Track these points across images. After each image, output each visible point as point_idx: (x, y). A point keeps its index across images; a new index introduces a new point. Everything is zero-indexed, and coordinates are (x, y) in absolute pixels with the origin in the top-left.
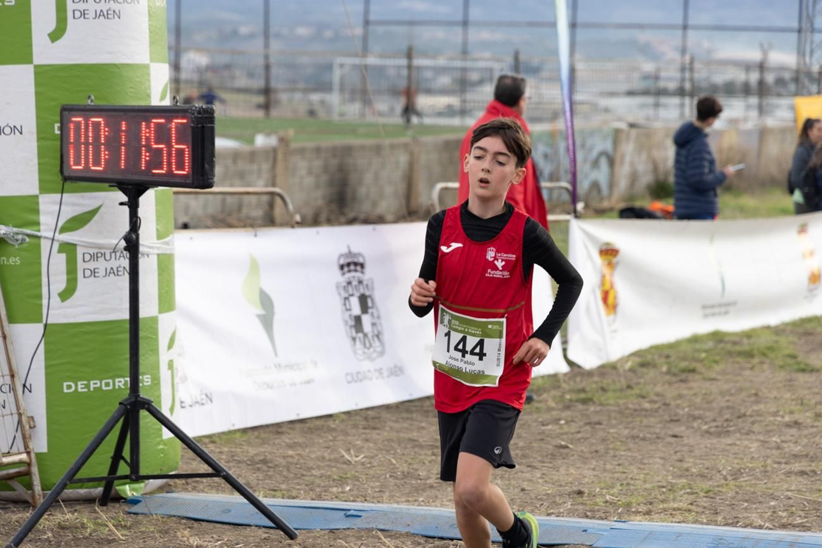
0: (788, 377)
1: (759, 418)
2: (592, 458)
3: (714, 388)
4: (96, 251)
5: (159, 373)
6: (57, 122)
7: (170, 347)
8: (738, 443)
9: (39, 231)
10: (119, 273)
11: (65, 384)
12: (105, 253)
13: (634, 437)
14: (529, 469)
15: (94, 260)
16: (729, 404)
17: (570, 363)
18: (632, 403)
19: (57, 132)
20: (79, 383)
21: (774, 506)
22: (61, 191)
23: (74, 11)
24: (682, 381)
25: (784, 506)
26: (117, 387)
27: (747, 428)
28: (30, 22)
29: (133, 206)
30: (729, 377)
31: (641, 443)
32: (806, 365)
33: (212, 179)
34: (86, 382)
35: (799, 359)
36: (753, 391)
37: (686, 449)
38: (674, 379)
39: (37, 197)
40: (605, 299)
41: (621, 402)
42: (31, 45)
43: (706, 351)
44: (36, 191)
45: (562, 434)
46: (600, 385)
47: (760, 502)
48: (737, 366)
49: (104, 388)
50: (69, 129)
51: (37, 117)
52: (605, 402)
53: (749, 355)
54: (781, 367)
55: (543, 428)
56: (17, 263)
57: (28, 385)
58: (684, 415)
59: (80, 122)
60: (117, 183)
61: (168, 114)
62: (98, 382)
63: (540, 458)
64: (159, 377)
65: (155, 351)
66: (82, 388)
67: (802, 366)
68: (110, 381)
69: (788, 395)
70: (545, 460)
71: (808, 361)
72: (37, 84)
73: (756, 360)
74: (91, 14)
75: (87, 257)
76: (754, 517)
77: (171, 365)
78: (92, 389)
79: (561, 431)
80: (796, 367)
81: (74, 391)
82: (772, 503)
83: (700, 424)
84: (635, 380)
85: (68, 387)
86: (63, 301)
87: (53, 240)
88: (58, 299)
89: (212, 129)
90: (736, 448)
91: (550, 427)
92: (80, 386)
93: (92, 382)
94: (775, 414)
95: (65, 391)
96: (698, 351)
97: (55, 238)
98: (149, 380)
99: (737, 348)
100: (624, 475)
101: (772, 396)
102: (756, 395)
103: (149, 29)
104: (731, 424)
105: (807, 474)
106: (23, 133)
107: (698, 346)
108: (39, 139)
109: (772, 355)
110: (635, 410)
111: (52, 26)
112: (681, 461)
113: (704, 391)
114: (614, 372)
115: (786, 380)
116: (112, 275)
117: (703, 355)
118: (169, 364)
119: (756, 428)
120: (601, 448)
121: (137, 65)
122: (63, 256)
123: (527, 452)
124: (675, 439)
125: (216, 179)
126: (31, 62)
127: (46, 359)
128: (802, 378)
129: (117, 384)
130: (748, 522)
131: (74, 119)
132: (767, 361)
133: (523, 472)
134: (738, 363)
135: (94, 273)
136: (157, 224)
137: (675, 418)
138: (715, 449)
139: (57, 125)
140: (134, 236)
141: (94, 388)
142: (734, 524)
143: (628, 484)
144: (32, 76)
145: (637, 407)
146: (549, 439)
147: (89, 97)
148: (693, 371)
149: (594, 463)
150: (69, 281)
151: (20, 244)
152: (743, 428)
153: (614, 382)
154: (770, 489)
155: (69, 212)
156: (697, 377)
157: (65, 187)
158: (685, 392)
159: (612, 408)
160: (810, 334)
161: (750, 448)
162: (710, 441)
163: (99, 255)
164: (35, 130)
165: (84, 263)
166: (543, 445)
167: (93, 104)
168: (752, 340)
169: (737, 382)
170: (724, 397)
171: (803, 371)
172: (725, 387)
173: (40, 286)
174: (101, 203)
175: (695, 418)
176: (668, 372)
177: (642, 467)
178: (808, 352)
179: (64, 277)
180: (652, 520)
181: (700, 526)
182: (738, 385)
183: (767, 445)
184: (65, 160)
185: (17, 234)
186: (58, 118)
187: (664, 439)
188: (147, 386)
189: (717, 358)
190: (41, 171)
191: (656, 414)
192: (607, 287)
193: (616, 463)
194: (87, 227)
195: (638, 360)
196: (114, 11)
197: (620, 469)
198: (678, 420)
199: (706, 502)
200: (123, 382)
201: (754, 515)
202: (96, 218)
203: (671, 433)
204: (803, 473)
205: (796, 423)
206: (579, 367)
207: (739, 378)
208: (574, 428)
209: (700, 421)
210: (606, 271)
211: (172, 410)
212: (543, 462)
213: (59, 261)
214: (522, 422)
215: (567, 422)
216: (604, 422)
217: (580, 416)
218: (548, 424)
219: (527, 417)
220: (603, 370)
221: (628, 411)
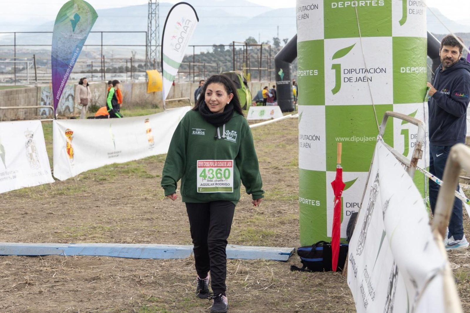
0: (143, 181)
1: (131, 198)
2: (63, 217)
3: (113, 186)
8: (122, 208)
13: (80, 208)
14: (36, 223)
16: (119, 192)
17: (55, 179)
18: (80, 194)
21: (136, 234)
24: (100, 184)
25: (140, 233)
27: (126, 202)
30: (119, 181)
31: (83, 210)
32: (150, 175)
35: (147, 173)
36: (129, 187)
37: (101, 212)
38: (98, 183)
40: (69, 152)
41: (75, 194)
43: (110, 171)
45: (50, 208)
46: (67, 187)
47: (130, 232)
48: (123, 177)
52: (69, 194)
53: (127, 172)
54: (140, 176)
55: (43, 206)
58: (100, 198)
63: (41, 219)
67: (149, 176)
69: (143, 188)
70: (43, 219)
71: (151, 174)
73: (130, 174)
76: (128, 239)
79: (50, 207)
80: (146, 176)
82: (135, 233)
83: (108, 201)
84: (81, 184)
90: (121, 210)
91: (46, 205)
94: (138, 195)
96: (107, 171)
99: (123, 170)
100: (75, 224)
101: (136, 188)
102: (130, 188)
104: (119, 200)
105: (150, 220)
107: (107, 169)
109: (136, 172)
110: (81, 197)
112: (99, 216)
113: (109, 188)
114: (73, 181)
115: (142, 182)
117: (109, 173)
119: (130, 201)
120: (66, 213)
123: (35, 216)
124: (97, 208)
128: (148, 180)
130: (125, 241)
132: (135, 174)
133: (33, 225)
134: (123, 175)
137: (97, 199)
138: (113, 211)
142: (119, 242)
143: (77, 228)
145: (82, 195)
146: (45, 210)
148: (105, 180)
149: (63, 219)
152: (124, 202)
153: (73, 185)
154: (135, 226)
156: (106, 182)
158: (101, 188)
159: (72, 196)
160: (152, 163)
161: (127, 210)
162: (111, 208)
166: (42, 213)
168: (128, 167)
169: (123, 183)
170: (117, 189)
171: (149, 177)
172: (118, 185)
175: (105, 199)
176: (95, 180)
177: (83, 220)
178: (151, 170)
180: (86, 242)
181: (105, 244)
182: (123, 184)
183: (134, 208)
187: (92, 208)
189: (115, 174)
191: (89, 198)
192: (69, 147)
193: (72, 219)
195: (82, 176)
197: (74, 221)
198: (98, 200)
199: (108, 234)
201: (128, 238)
203: (95, 206)
204: (148, 219)
205: (146, 199)
206: (59, 180)
207: (123, 182)
208: (55, 205)
209: (107, 200)
210: (68, 140)
212: (42, 220)
214: (34, 204)
215: (53, 203)
216: (68, 202)
217: (58, 200)
218: (45, 204)
219: (36, 202)
220: (69, 181)
221: (78, 197)
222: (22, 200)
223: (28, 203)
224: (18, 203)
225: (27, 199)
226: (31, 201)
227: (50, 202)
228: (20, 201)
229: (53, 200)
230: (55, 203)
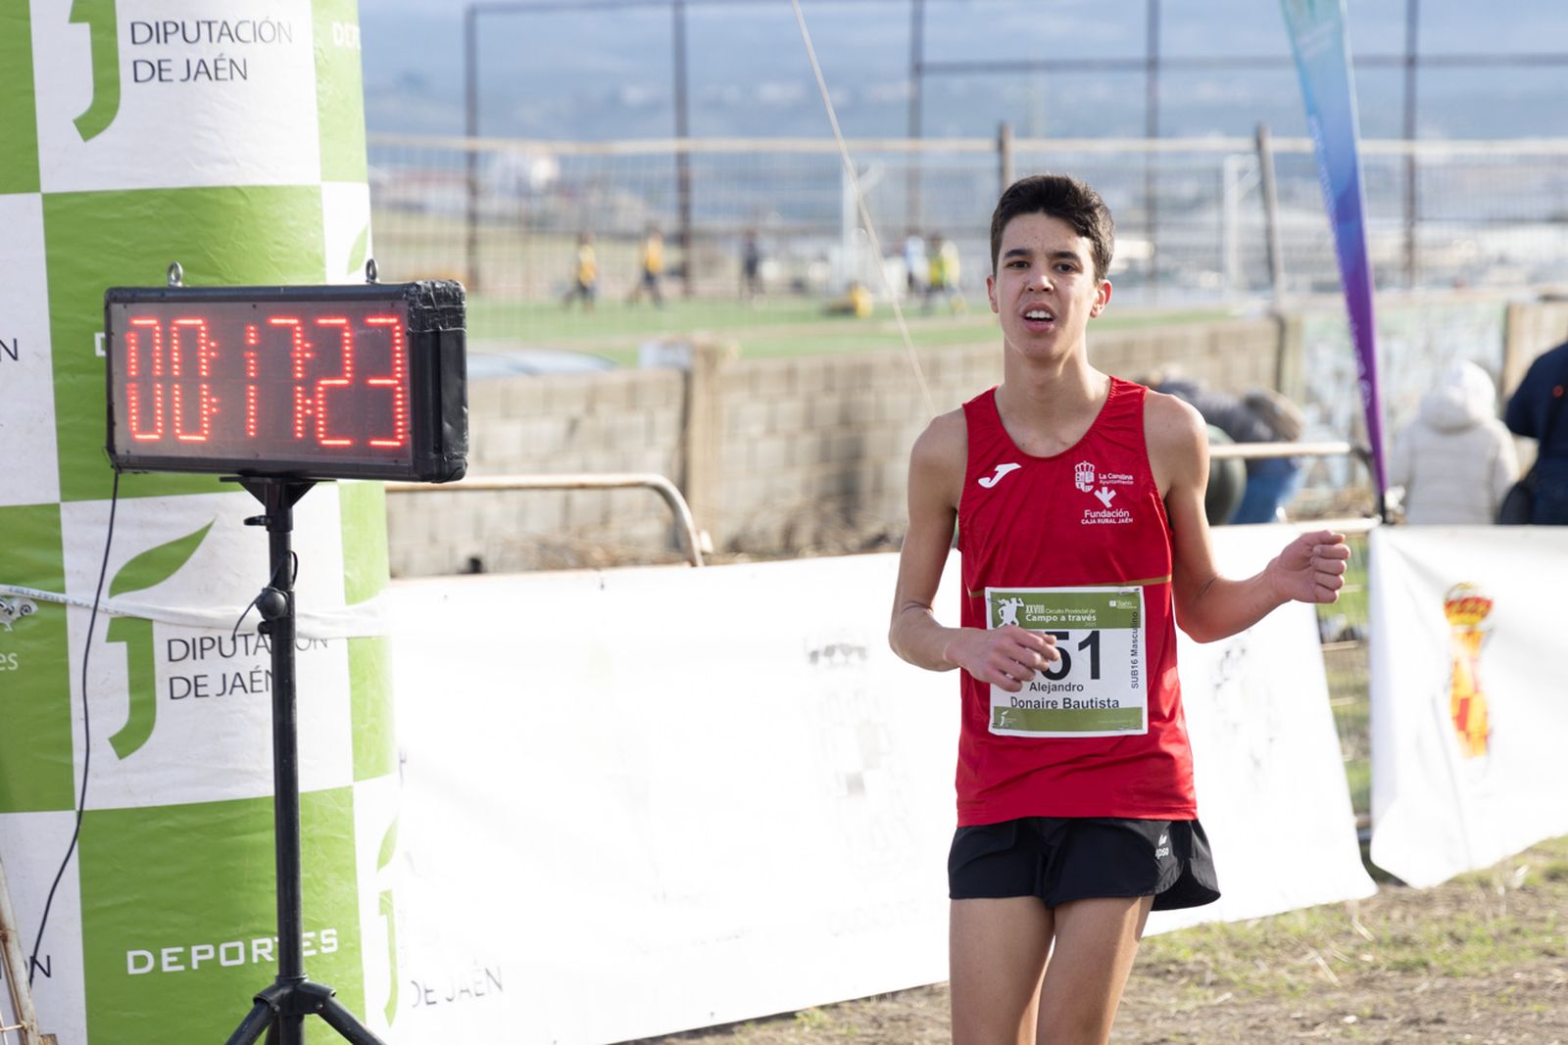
4: (198, 634)
5: (358, 924)
6: (99, 331)
7: (383, 861)
9: (62, 590)
10: (257, 686)
11: (131, 955)
12: (220, 638)
15: (195, 658)
17: (1379, 874)
18: (1522, 967)
19: (101, 353)
20: (165, 952)
22: (111, 494)
23: (135, 63)
26: (255, 960)
28: (31, 93)
29: (278, 525)
33: (461, 457)
34: (180, 950)
39: (55, 508)
40: (1462, 721)
41: (1494, 968)
42: (33, 147)
44: (53, 496)
46: (1446, 927)
49: (224, 963)
50: (125, 346)
51: (53, 318)
52: (1458, 968)
56: (10, 668)
57: (41, 959)
59: (150, 328)
60: (239, 473)
61: (353, 305)
62: (210, 948)
64: (358, 933)
65: (348, 871)
66: (171, 964)
68: (240, 944)
72: (50, 241)
74: (178, 71)
75: (179, 650)
77: (385, 904)
78: (195, 966)
81: (153, 971)
84: (1534, 913)
85: (137, 962)
86: (121, 756)
87: (95, 609)
88: (111, 751)
89: (459, 339)
91: (1319, 1031)
92: (165, 960)
93: (195, 949)
95: (132, 971)
97: (100, 606)
98: (334, 940)
103: (319, 102)
106: (19, 357)
108: (57, 371)
110: (1529, 986)
111: (83, 100)
116: (239, 691)
118: (381, 900)
121: (290, 188)
122: (121, 648)
125: (469, 457)
126: (33, 186)
127: (85, 896)
129: (255, 951)
131: (136, 322)
135: (195, 686)
136: (346, 567)
139: (100, 336)
140: (281, 598)
141: (200, 962)
144: (40, 220)
145: (1533, 978)
147: (173, 267)
150: (134, 707)
151: (18, 619)
153: (1483, 918)
155: (130, 544)
157: (120, 482)
163: (207, 644)
164: (47, 349)
165: (172, 663)
167: (180, 284)
173: (67, 720)
174: (208, 522)
179: (124, 699)
184: (117, 418)
185: (8, 597)
186: (101, 320)
188: (329, 954)
190: (63, 447)
192: (1465, 692)
194: (176, 578)
195: (1540, 863)
196: (232, 61)
200: (266, 948)
202: (199, 554)
206: (1403, 884)
210: (1462, 652)
211: (390, 1010)
213: (111, 662)
214: (1251, 1022)
215: (1362, 1020)
216: (1452, 1018)
217: (1394, 1004)
218: (1316, 1024)
219: (1264, 1008)
220: (1458, 890)
221: (1510, 990)
222: (1184, 998)
223: (1215, 1015)
224: (1156, 1015)
225: (1210, 992)
226: (1235, 1005)
227: (1345, 1014)
228: (1173, 1001)
229: (1364, 1000)
230: (1374, 1017)
